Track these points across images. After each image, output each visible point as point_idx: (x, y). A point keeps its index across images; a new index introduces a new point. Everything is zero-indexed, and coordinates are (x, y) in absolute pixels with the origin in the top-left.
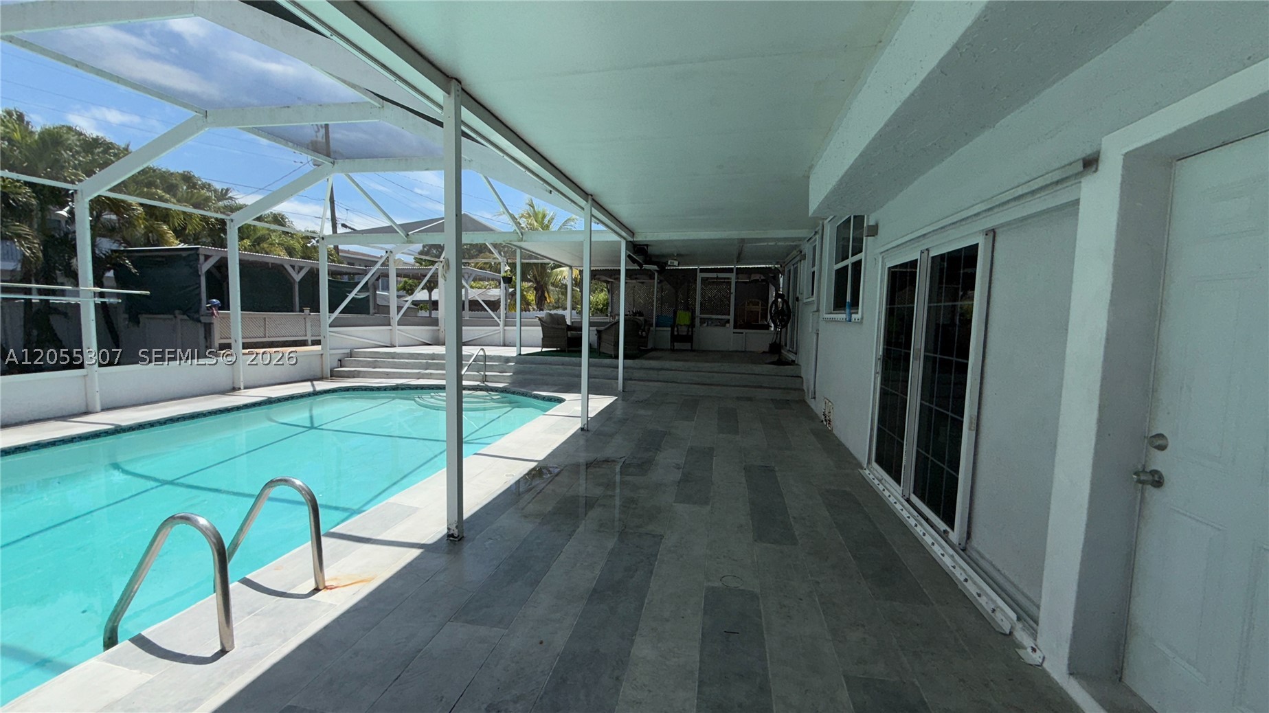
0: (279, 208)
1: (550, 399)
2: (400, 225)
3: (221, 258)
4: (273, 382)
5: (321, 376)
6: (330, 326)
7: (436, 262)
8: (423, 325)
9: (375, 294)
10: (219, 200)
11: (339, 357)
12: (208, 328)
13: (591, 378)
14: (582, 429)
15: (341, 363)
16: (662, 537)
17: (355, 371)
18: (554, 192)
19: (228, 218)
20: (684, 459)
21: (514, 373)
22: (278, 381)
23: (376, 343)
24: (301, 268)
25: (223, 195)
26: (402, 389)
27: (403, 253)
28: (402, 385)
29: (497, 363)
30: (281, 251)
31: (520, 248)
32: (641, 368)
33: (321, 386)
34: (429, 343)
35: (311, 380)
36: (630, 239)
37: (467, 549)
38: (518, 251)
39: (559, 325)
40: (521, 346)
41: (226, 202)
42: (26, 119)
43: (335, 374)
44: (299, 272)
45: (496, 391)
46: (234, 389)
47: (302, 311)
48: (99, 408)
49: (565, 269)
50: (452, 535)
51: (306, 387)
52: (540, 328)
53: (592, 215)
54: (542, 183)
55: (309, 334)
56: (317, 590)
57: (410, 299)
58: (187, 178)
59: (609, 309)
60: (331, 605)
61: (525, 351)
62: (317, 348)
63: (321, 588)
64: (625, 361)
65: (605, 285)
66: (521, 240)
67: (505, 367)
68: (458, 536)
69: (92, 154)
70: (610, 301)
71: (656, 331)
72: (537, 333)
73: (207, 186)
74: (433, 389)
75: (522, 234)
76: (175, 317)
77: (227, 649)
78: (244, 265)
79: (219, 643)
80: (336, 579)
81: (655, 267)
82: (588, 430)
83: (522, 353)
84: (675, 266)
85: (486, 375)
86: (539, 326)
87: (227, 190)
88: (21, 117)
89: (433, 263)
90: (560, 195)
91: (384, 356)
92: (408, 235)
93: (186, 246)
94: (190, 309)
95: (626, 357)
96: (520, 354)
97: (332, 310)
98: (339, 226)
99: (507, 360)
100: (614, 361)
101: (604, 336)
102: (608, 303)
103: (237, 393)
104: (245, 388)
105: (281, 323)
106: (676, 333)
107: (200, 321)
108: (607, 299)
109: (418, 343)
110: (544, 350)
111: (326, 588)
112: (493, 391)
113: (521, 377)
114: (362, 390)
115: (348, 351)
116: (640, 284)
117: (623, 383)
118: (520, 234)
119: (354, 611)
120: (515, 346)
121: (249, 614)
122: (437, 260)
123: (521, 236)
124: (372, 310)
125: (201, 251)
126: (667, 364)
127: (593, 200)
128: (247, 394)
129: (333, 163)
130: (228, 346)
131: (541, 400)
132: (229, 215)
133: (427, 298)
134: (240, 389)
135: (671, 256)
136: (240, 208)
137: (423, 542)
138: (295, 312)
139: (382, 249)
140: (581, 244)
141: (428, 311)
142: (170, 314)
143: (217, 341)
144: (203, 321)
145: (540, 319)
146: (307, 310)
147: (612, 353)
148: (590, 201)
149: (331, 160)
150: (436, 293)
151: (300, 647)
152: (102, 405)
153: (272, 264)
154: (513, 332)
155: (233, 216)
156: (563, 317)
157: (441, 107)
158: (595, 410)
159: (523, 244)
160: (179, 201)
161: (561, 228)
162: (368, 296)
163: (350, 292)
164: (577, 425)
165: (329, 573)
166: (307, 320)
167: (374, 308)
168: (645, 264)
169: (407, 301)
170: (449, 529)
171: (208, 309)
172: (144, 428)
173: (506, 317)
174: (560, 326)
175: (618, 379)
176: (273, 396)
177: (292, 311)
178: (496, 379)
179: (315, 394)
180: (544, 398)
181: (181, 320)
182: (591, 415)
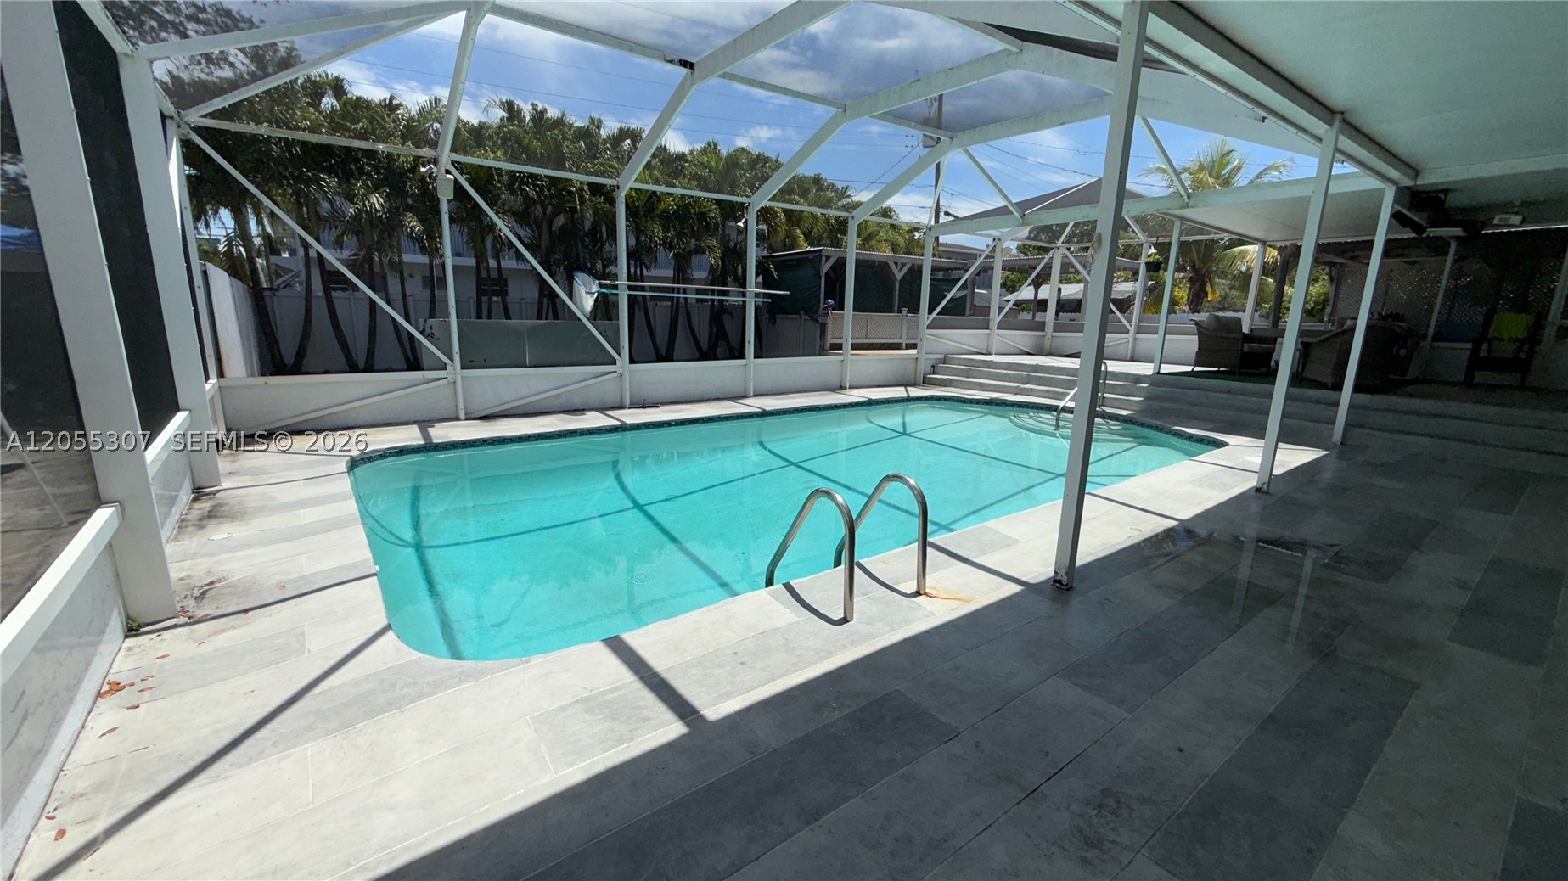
0: (891, 202)
1: (1201, 440)
2: (1016, 203)
3: (839, 258)
4: (872, 384)
5: (913, 382)
6: (928, 328)
7: (1052, 248)
8: (1025, 330)
9: (973, 292)
10: (840, 200)
11: (932, 363)
12: (823, 326)
13: (1287, 418)
14: (1258, 490)
15: (934, 369)
16: (1415, 686)
17: (948, 379)
18: (1271, 119)
19: (850, 215)
20: (1480, 575)
21: (1146, 398)
22: (877, 383)
23: (972, 349)
24: (904, 265)
25: (843, 193)
26: (997, 404)
27: (1012, 240)
28: (997, 399)
29: (1122, 383)
30: (886, 247)
31: (1182, 218)
32: (1387, 410)
33: (915, 392)
34: (1030, 352)
35: (905, 386)
36: (1408, 182)
37: (1076, 601)
38: (1177, 223)
39: (1228, 333)
40: (1161, 363)
41: (845, 201)
42: (719, 148)
43: (927, 381)
44: (901, 269)
45: (1117, 420)
46: (842, 388)
47: (900, 312)
48: (752, 394)
49: (1253, 250)
50: (1060, 582)
51: (900, 392)
52: (1196, 338)
53: (1337, 150)
54: (1251, 106)
55: (904, 337)
56: (918, 593)
57: (1013, 297)
58: (817, 180)
59: (1328, 310)
60: (931, 612)
61: (1165, 369)
62: (913, 352)
63: (922, 592)
64: (1355, 395)
65: (1327, 270)
66: (1187, 206)
67: (1134, 389)
68: (1067, 584)
69: (756, 170)
70: (1332, 295)
71: (1432, 347)
72: (1191, 343)
73: (832, 187)
74: (1032, 408)
75: (1189, 197)
76: (800, 317)
77: (849, 619)
78: (859, 263)
79: (843, 611)
80: (935, 589)
81: (1458, 231)
82: (1267, 493)
83: (1162, 371)
84: (1513, 226)
85: (1104, 398)
86: (1194, 335)
87: (847, 188)
88: (716, 145)
89: (1047, 250)
90: (1279, 122)
91: (977, 365)
92: (1024, 215)
93: (812, 249)
94: (812, 311)
95: (1357, 388)
96: (1158, 373)
97: (930, 311)
98: (942, 214)
99: (1138, 379)
100: (1330, 395)
101: (1316, 353)
102: (1326, 301)
103: (843, 391)
104: (850, 388)
105: (883, 324)
106: (1483, 353)
107: (817, 321)
108: (1327, 294)
109: (1017, 351)
110: (1197, 369)
111: (925, 594)
112: (1111, 419)
113: (1156, 404)
114: (954, 401)
115: (942, 356)
116: (1408, 266)
117: (1345, 430)
118: (1186, 197)
119: (953, 626)
120: (1152, 362)
121: (863, 595)
122: (1053, 245)
123: (1187, 201)
124: (968, 312)
125: (824, 253)
126: (1454, 408)
127: (1345, 121)
128: (852, 393)
129: (952, 138)
130: (840, 347)
131: (1186, 439)
132: (851, 213)
133: (1032, 297)
134: (846, 388)
135: (1506, 207)
136: (859, 204)
137: (1024, 579)
138: (894, 313)
139: (989, 236)
140: (1304, 202)
141: (1031, 313)
142: (797, 314)
143: (829, 341)
144: (820, 321)
145: (1197, 323)
146: (905, 311)
147: (1329, 380)
148: (1337, 124)
149: (950, 134)
150: (1044, 289)
151: (905, 641)
152: (754, 392)
153: (879, 262)
154: (1150, 342)
155: (855, 213)
156: (1238, 322)
157: (1117, 23)
158: (1283, 465)
159: (1187, 213)
160: (809, 205)
161: (1252, 182)
162: (966, 295)
163: (949, 291)
164: (1252, 482)
165: (931, 580)
166: (904, 321)
167: (971, 309)
168: (1429, 228)
169: (1008, 301)
170: (1056, 573)
171: (825, 309)
172: (780, 414)
173: (1140, 321)
174: (1231, 335)
175: (1334, 424)
176: (873, 398)
177: (891, 312)
178: (1117, 404)
179: (909, 400)
180: (1190, 438)
181: (805, 320)
182: (1277, 472)
